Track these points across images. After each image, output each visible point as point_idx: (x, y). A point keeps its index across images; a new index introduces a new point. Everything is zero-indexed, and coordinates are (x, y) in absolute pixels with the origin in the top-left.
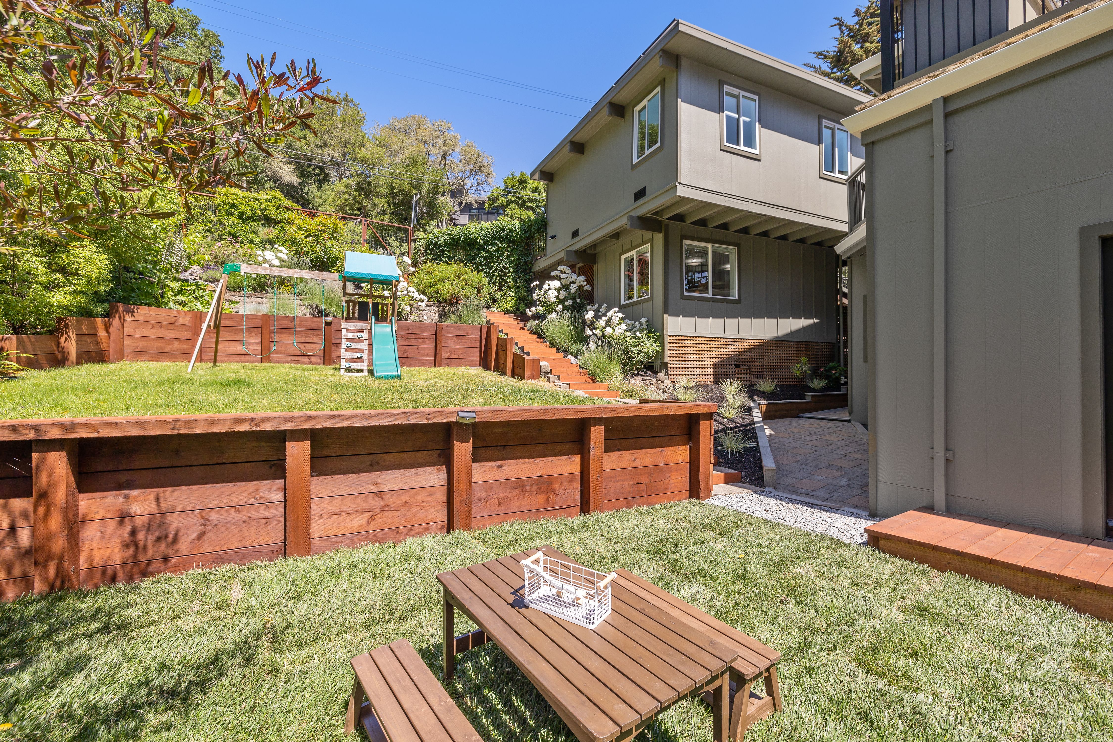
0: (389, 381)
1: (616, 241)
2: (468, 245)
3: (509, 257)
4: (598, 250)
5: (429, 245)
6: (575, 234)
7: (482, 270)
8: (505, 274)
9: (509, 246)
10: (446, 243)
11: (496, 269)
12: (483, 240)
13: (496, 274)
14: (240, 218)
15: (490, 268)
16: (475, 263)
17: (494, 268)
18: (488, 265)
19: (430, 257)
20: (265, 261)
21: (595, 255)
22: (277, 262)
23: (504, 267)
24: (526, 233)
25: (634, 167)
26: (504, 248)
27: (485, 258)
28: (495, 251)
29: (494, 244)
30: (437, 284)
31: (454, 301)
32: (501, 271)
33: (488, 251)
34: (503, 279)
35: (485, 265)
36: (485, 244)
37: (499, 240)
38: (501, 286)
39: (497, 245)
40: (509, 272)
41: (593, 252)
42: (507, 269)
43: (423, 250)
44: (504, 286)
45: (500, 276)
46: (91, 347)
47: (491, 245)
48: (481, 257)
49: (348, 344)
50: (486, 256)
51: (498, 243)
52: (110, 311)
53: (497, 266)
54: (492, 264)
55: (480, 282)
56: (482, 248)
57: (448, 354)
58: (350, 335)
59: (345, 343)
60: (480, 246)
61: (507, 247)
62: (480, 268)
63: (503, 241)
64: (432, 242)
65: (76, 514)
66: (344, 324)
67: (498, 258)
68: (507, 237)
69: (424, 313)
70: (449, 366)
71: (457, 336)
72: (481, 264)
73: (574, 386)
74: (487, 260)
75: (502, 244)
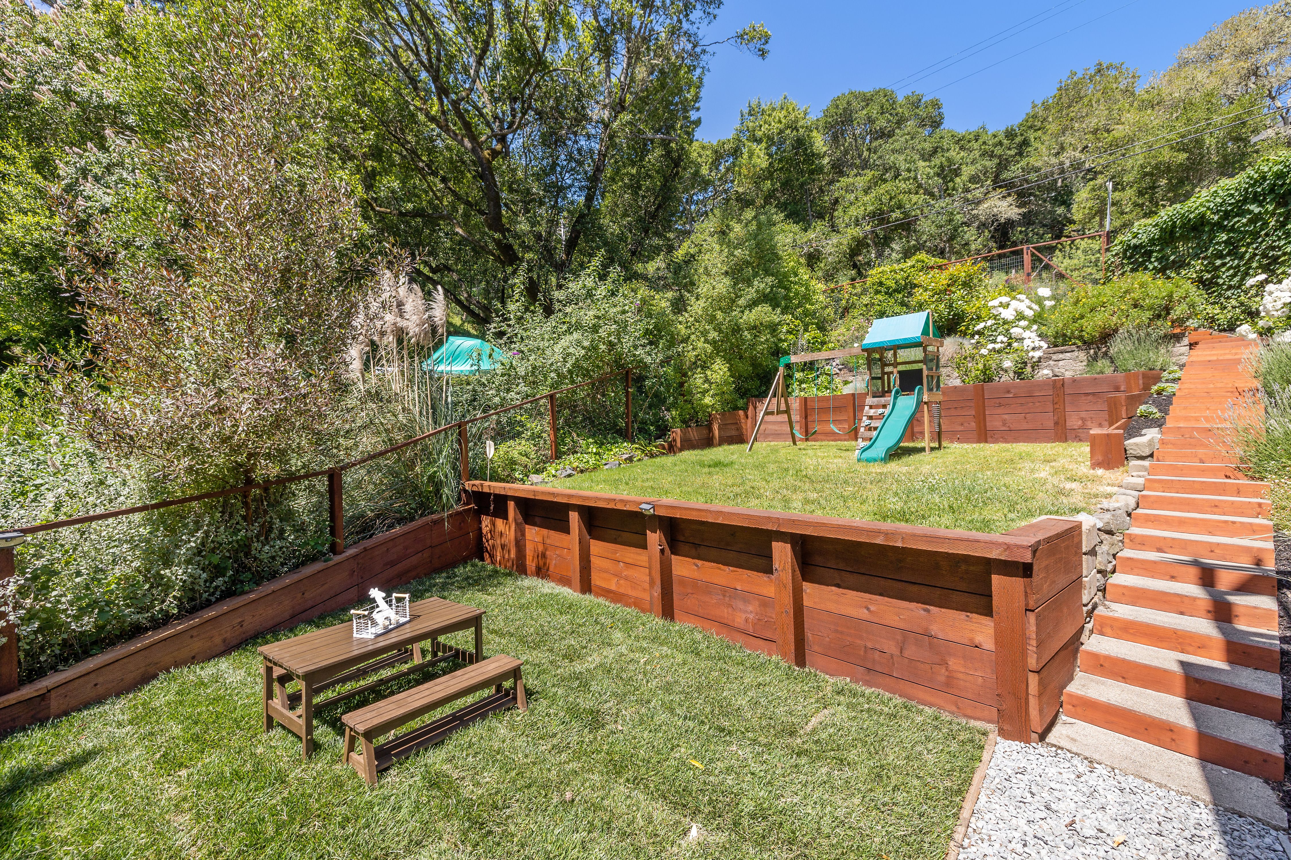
0: (870, 465)
2: (1194, 228)
3: (1281, 225)
5: (1125, 251)
7: (1224, 264)
9: (1279, 205)
10: (1152, 240)
12: (1217, 213)
14: (887, 293)
15: (1242, 258)
16: (1206, 257)
17: (1247, 256)
18: (1235, 253)
19: (1128, 268)
26: (1266, 212)
27: (1228, 243)
28: (1248, 224)
29: (1241, 214)
30: (1082, 317)
31: (1105, 338)
32: (1264, 255)
33: (1232, 229)
35: (1230, 253)
36: (1224, 218)
37: (1254, 201)
39: (1250, 212)
42: (1280, 248)
43: (1118, 261)
46: (734, 433)
47: (1237, 215)
48: (1217, 243)
49: (868, 422)
50: (1229, 238)
51: (1252, 207)
52: (747, 404)
53: (1256, 248)
54: (1243, 249)
55: (1170, 296)
56: (1219, 226)
57: (1080, 423)
58: (872, 412)
59: (865, 421)
60: (1215, 224)
61: (1275, 209)
62: (1218, 262)
63: (1265, 199)
64: (1129, 246)
65: (523, 535)
66: (869, 400)
67: (1255, 235)
68: (1272, 191)
69: (1061, 363)
70: (1080, 440)
71: (1093, 394)
72: (1220, 256)
73: (1156, 485)
74: (1232, 244)
75: (1263, 207)
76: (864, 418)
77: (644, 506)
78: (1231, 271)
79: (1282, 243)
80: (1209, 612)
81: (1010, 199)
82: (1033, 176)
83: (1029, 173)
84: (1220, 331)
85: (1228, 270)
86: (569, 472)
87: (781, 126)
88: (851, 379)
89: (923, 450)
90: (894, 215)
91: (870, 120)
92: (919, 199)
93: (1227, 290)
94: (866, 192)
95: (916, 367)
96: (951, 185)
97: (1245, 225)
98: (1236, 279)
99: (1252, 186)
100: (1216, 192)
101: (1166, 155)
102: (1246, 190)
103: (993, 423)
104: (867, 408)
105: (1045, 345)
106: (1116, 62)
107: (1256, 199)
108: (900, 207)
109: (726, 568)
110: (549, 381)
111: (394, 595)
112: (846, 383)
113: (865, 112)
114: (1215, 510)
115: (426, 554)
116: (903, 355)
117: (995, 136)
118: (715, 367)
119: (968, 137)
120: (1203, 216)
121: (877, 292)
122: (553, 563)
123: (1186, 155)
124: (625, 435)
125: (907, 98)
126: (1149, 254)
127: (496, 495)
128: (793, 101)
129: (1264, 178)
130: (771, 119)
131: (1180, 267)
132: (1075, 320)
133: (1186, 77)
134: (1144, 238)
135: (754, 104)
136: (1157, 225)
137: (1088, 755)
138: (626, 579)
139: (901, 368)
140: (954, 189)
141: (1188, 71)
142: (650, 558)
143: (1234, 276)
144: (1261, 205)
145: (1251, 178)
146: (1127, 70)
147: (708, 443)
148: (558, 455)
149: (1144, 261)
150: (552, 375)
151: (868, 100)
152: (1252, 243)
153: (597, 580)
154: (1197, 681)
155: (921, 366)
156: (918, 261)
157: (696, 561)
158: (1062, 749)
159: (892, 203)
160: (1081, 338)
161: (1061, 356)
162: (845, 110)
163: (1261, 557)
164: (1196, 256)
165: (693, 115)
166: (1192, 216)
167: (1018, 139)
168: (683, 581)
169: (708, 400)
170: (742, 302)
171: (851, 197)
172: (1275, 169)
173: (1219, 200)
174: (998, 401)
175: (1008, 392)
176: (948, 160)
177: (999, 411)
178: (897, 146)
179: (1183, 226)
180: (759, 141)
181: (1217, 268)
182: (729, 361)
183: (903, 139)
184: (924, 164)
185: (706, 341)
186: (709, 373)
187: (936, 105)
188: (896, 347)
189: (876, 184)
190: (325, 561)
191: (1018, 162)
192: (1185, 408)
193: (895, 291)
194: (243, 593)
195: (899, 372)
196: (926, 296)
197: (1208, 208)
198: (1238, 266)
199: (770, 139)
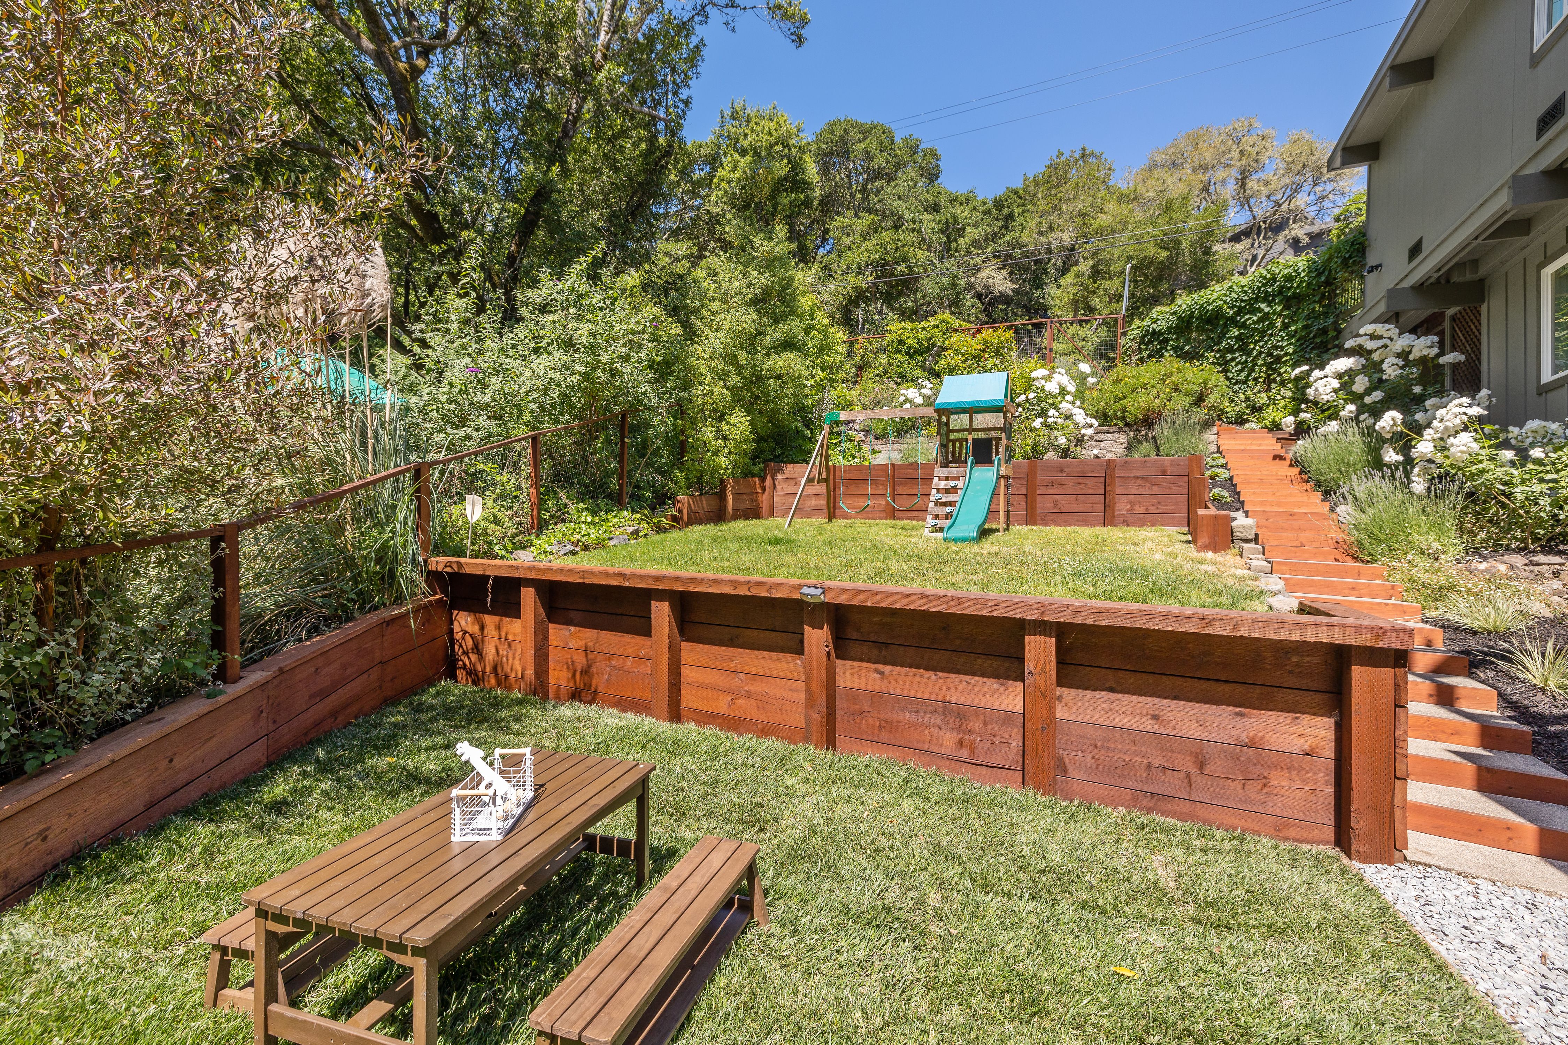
0: (960, 545)
1: (1523, 240)
2: (1209, 321)
3: (1285, 326)
4: (1483, 271)
5: (1144, 336)
6: (1415, 250)
7: (1233, 359)
8: (1278, 359)
9: (1286, 308)
10: (1169, 328)
11: (1261, 353)
12: (1232, 308)
13: (1260, 362)
14: (907, 354)
15: (1249, 354)
16: (1219, 351)
17: (1255, 353)
18: (1244, 350)
19: (1145, 354)
20: (907, 400)
21: (1482, 281)
22: (919, 400)
23: (1276, 347)
24: (1319, 275)
25: (1536, 60)
26: (1274, 313)
27: (1239, 338)
28: (1258, 322)
29: (1253, 311)
30: (1125, 397)
31: (1148, 421)
32: (1270, 355)
33: (1244, 325)
34: (1275, 370)
35: (1240, 349)
36: (1238, 313)
37: (1265, 300)
38: (1269, 381)
39: (1260, 310)
40: (1286, 354)
41: (1469, 276)
42: (1282, 348)
43: (1135, 346)
44: (1274, 381)
45: (1269, 366)
46: (748, 505)
47: (1249, 312)
48: (1230, 338)
49: (938, 496)
50: (1241, 334)
51: (1263, 306)
52: (764, 470)
53: (1262, 347)
54: (1252, 346)
55: (1205, 382)
56: (1232, 321)
57: (1128, 506)
58: (943, 484)
59: (934, 495)
60: (1228, 319)
61: (1282, 311)
62: (1229, 356)
63: (1274, 300)
64: (1147, 331)
65: (546, 638)
66: (938, 471)
67: (1263, 333)
68: (1280, 292)
69: (1103, 444)
70: (1128, 525)
71: (1143, 477)
72: (1230, 350)
73: (1284, 568)
74: (1242, 340)
75: (1271, 307)
76: (934, 491)
77: (805, 590)
78: (1239, 367)
79: (1285, 343)
80: (1431, 696)
81: (1004, 272)
82: (1017, 252)
83: (1013, 248)
84: (1229, 423)
85: (1236, 365)
86: (570, 547)
87: (772, 140)
88: (879, 447)
89: (997, 530)
90: (899, 268)
91: (868, 157)
92: (921, 255)
93: (1235, 384)
94: (865, 237)
95: (991, 435)
96: (954, 245)
97: (1254, 323)
98: (1243, 374)
99: (1264, 285)
100: (1231, 287)
101: (1151, 250)
102: (1259, 288)
103: (1044, 504)
104: (936, 479)
105: (1096, 424)
106: (1097, 151)
107: (1267, 299)
108: (905, 260)
109: (932, 675)
110: (526, 417)
111: (498, 751)
112: (874, 452)
113: (863, 145)
114: (1352, 592)
115: (375, 674)
116: (980, 420)
117: (984, 203)
118: (734, 419)
119: (960, 199)
120: (1220, 308)
121: (897, 351)
122: (600, 682)
123: (1167, 253)
124: (617, 500)
125: (904, 140)
126: (1167, 341)
127: (497, 579)
128: (784, 115)
129: (1274, 279)
130: (759, 129)
131: (1192, 358)
132: (1117, 400)
133: (1158, 179)
134: (1162, 325)
135: (738, 106)
136: (1175, 313)
137: (1460, 870)
138: (749, 695)
139: (977, 435)
140: (957, 250)
141: (1158, 173)
142: (807, 666)
143: (1241, 371)
144: (1269, 305)
145: (1265, 278)
146: (1106, 160)
147: (719, 516)
148: (541, 527)
149: (1161, 348)
150: (533, 406)
151: (866, 133)
152: (1259, 341)
153: (688, 698)
154: (1489, 770)
155: (998, 434)
156: (942, 321)
157: (880, 667)
158: (1430, 866)
159: (897, 255)
160: (1123, 418)
161: (1103, 436)
162: (841, 137)
163: (1430, 638)
164: (1210, 348)
165: (684, 93)
166: (1211, 307)
167: (1006, 211)
168: (853, 694)
169: (723, 461)
170: (767, 341)
171: (847, 241)
172: (1286, 271)
173: (1234, 295)
174: (1050, 480)
175: (1062, 471)
176: (954, 216)
177: (1052, 491)
178: (900, 191)
179: (1199, 318)
180: (743, 153)
181: (1227, 363)
182: (748, 413)
183: (905, 184)
184: (929, 217)
185: (725, 386)
186: (724, 426)
187: (935, 155)
188: (971, 410)
189: (875, 231)
190: (209, 696)
191: (1004, 236)
192: (1254, 493)
193: (915, 352)
194: (42, 770)
195: (974, 440)
196: (958, 359)
197: (1225, 302)
198: (1246, 361)
199: (756, 153)
